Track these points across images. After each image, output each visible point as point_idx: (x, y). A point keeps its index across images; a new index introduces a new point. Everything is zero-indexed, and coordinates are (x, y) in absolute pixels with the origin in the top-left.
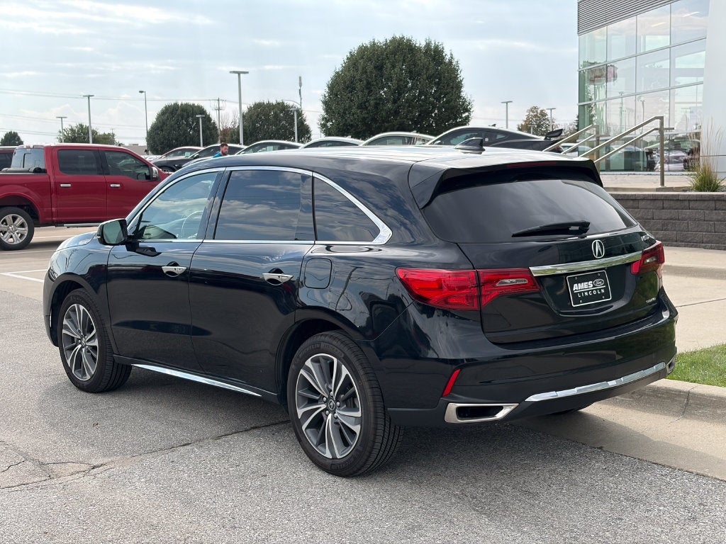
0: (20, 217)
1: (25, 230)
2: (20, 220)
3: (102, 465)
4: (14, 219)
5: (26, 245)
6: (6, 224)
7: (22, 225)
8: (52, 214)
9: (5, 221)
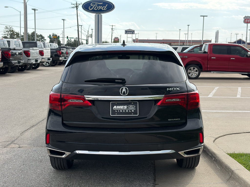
0: (196, 68)
1: (197, 73)
2: (196, 69)
3: (22, 147)
4: (194, 69)
5: (197, 78)
6: (191, 70)
7: (196, 71)
8: (208, 68)
9: (190, 69)
